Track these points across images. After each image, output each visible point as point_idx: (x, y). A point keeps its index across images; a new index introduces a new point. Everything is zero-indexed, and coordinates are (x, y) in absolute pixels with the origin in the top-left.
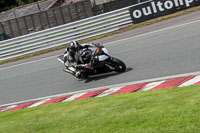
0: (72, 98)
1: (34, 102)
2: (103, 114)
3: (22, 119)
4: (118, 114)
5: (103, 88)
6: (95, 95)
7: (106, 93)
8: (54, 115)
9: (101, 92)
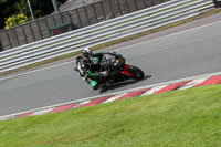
0: (151, 92)
1: (109, 97)
2: (188, 108)
3: (97, 115)
4: (205, 108)
5: (185, 80)
6: (177, 87)
7: (190, 85)
8: (133, 110)
9: (184, 84)
